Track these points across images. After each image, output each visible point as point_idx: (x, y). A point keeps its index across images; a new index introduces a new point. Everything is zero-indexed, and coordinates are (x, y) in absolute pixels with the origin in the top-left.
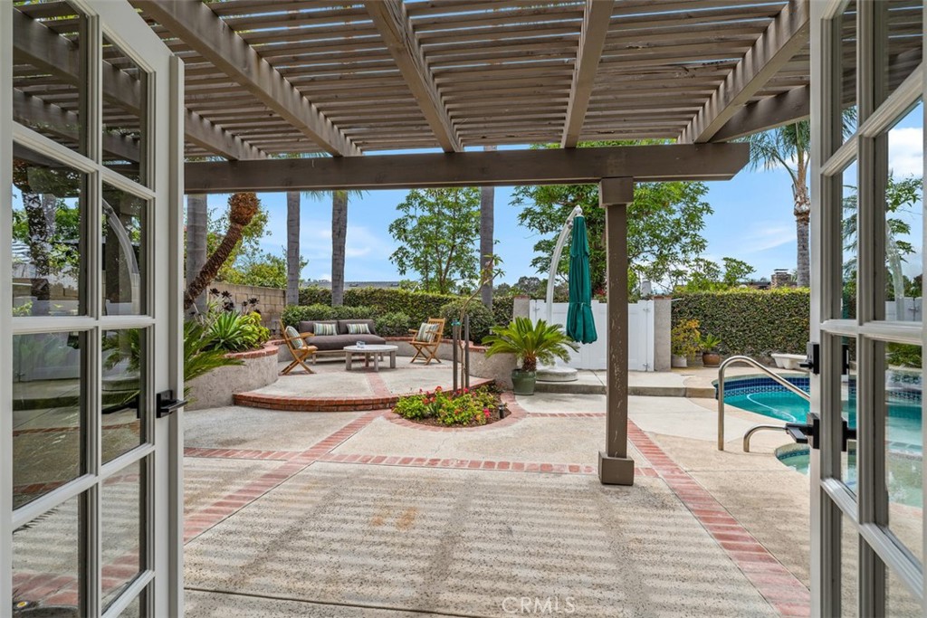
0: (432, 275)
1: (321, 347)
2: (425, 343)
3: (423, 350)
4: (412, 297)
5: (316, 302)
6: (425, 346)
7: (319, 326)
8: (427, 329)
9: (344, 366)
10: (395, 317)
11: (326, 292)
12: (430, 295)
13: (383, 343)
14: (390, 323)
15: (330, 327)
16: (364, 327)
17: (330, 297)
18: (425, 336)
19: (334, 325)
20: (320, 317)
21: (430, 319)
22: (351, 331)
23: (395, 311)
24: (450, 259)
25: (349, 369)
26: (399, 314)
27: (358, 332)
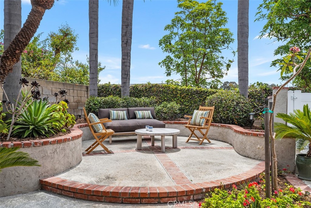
1: (117, 129)
2: (198, 126)
3: (197, 132)
4: (180, 90)
5: (110, 94)
6: (199, 129)
7: (114, 113)
8: (199, 115)
9: (135, 145)
10: (169, 105)
11: (116, 87)
13: (163, 126)
14: (165, 110)
15: (122, 113)
16: (147, 113)
17: (120, 91)
18: (198, 121)
19: (125, 112)
20: (113, 105)
21: (201, 107)
22: (138, 116)
23: (169, 101)
25: (140, 149)
26: (172, 103)
27: (143, 118)
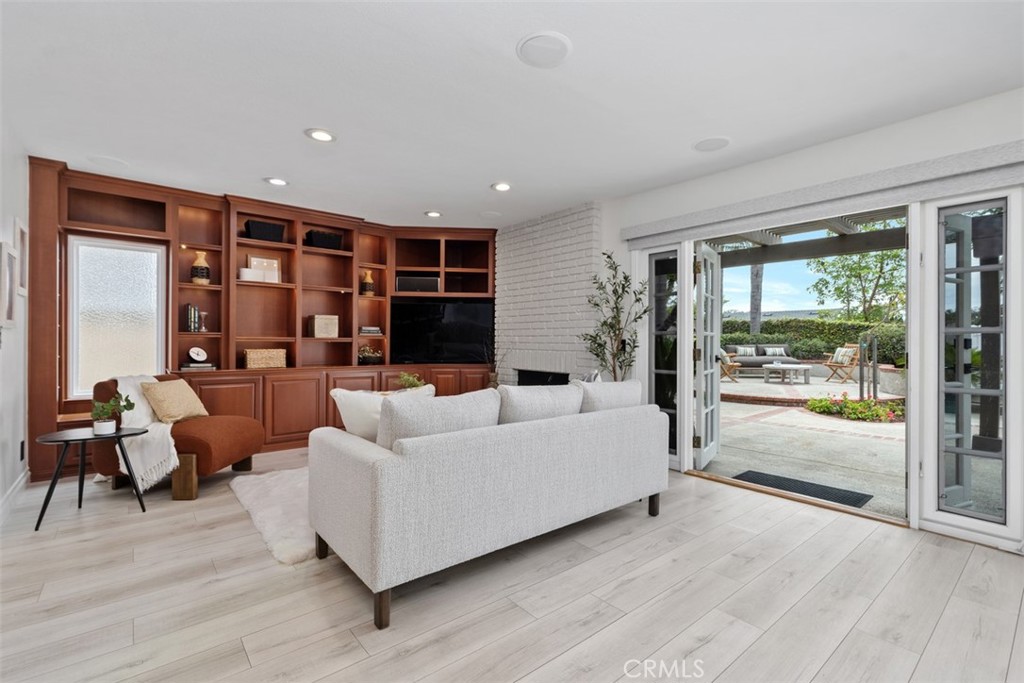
0: (855, 303)
1: (745, 365)
2: (841, 365)
3: (839, 371)
4: (829, 324)
5: (736, 330)
6: (840, 367)
7: (741, 349)
8: (843, 353)
9: (763, 380)
10: (810, 343)
11: (744, 323)
12: (850, 323)
13: (799, 363)
14: (805, 348)
15: (750, 350)
16: (780, 350)
17: (748, 326)
18: (840, 359)
19: (753, 349)
20: (741, 342)
21: (846, 344)
22: (768, 353)
23: (810, 338)
24: (877, 286)
25: (767, 382)
26: (815, 340)
27: (774, 355)
